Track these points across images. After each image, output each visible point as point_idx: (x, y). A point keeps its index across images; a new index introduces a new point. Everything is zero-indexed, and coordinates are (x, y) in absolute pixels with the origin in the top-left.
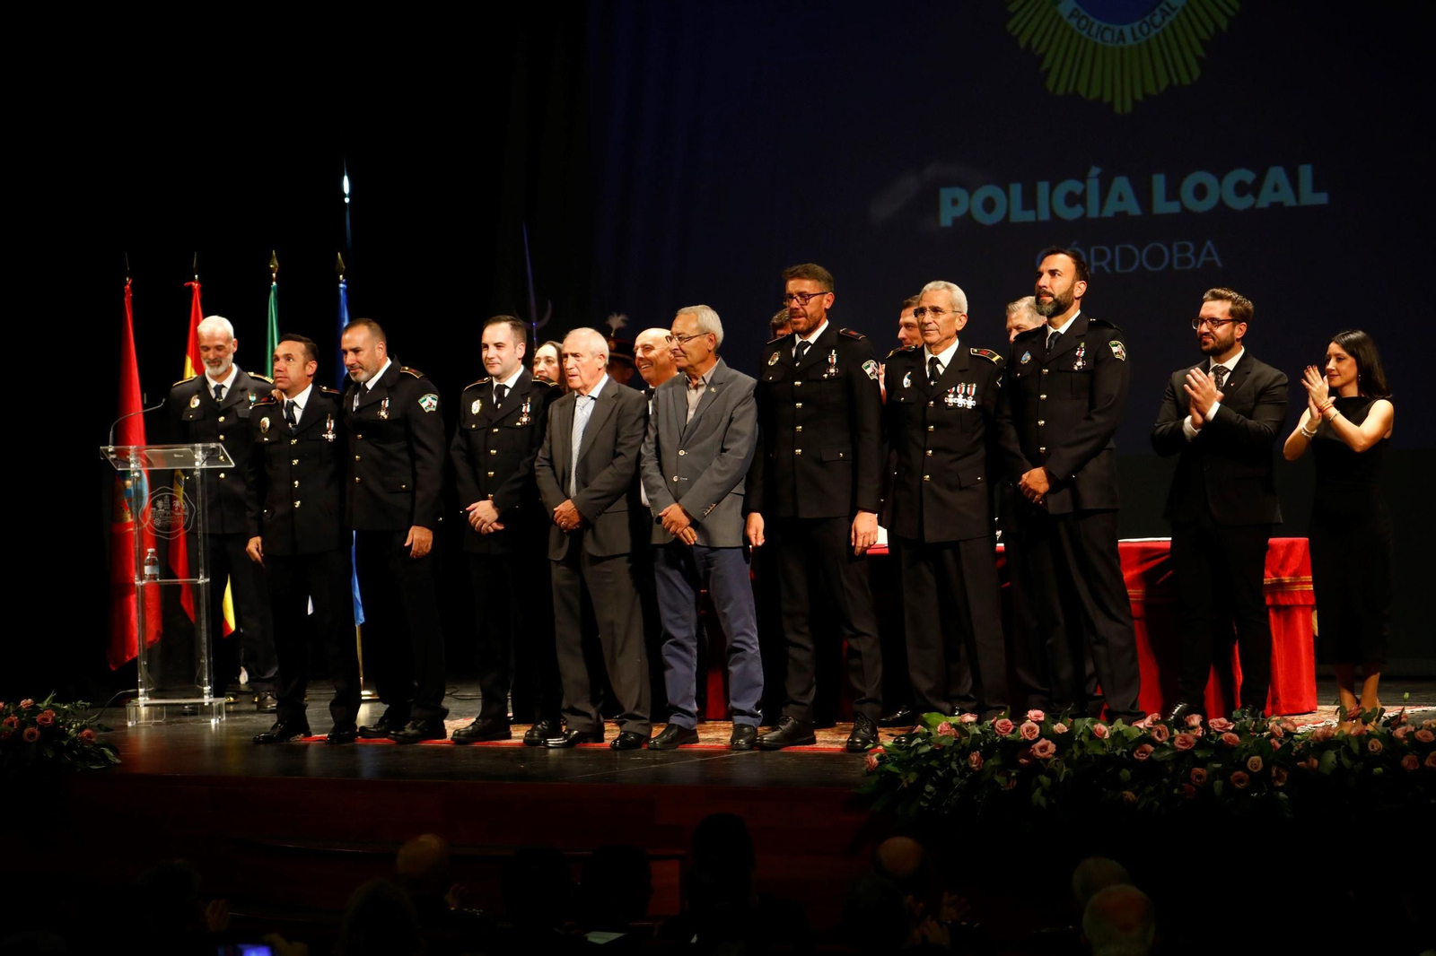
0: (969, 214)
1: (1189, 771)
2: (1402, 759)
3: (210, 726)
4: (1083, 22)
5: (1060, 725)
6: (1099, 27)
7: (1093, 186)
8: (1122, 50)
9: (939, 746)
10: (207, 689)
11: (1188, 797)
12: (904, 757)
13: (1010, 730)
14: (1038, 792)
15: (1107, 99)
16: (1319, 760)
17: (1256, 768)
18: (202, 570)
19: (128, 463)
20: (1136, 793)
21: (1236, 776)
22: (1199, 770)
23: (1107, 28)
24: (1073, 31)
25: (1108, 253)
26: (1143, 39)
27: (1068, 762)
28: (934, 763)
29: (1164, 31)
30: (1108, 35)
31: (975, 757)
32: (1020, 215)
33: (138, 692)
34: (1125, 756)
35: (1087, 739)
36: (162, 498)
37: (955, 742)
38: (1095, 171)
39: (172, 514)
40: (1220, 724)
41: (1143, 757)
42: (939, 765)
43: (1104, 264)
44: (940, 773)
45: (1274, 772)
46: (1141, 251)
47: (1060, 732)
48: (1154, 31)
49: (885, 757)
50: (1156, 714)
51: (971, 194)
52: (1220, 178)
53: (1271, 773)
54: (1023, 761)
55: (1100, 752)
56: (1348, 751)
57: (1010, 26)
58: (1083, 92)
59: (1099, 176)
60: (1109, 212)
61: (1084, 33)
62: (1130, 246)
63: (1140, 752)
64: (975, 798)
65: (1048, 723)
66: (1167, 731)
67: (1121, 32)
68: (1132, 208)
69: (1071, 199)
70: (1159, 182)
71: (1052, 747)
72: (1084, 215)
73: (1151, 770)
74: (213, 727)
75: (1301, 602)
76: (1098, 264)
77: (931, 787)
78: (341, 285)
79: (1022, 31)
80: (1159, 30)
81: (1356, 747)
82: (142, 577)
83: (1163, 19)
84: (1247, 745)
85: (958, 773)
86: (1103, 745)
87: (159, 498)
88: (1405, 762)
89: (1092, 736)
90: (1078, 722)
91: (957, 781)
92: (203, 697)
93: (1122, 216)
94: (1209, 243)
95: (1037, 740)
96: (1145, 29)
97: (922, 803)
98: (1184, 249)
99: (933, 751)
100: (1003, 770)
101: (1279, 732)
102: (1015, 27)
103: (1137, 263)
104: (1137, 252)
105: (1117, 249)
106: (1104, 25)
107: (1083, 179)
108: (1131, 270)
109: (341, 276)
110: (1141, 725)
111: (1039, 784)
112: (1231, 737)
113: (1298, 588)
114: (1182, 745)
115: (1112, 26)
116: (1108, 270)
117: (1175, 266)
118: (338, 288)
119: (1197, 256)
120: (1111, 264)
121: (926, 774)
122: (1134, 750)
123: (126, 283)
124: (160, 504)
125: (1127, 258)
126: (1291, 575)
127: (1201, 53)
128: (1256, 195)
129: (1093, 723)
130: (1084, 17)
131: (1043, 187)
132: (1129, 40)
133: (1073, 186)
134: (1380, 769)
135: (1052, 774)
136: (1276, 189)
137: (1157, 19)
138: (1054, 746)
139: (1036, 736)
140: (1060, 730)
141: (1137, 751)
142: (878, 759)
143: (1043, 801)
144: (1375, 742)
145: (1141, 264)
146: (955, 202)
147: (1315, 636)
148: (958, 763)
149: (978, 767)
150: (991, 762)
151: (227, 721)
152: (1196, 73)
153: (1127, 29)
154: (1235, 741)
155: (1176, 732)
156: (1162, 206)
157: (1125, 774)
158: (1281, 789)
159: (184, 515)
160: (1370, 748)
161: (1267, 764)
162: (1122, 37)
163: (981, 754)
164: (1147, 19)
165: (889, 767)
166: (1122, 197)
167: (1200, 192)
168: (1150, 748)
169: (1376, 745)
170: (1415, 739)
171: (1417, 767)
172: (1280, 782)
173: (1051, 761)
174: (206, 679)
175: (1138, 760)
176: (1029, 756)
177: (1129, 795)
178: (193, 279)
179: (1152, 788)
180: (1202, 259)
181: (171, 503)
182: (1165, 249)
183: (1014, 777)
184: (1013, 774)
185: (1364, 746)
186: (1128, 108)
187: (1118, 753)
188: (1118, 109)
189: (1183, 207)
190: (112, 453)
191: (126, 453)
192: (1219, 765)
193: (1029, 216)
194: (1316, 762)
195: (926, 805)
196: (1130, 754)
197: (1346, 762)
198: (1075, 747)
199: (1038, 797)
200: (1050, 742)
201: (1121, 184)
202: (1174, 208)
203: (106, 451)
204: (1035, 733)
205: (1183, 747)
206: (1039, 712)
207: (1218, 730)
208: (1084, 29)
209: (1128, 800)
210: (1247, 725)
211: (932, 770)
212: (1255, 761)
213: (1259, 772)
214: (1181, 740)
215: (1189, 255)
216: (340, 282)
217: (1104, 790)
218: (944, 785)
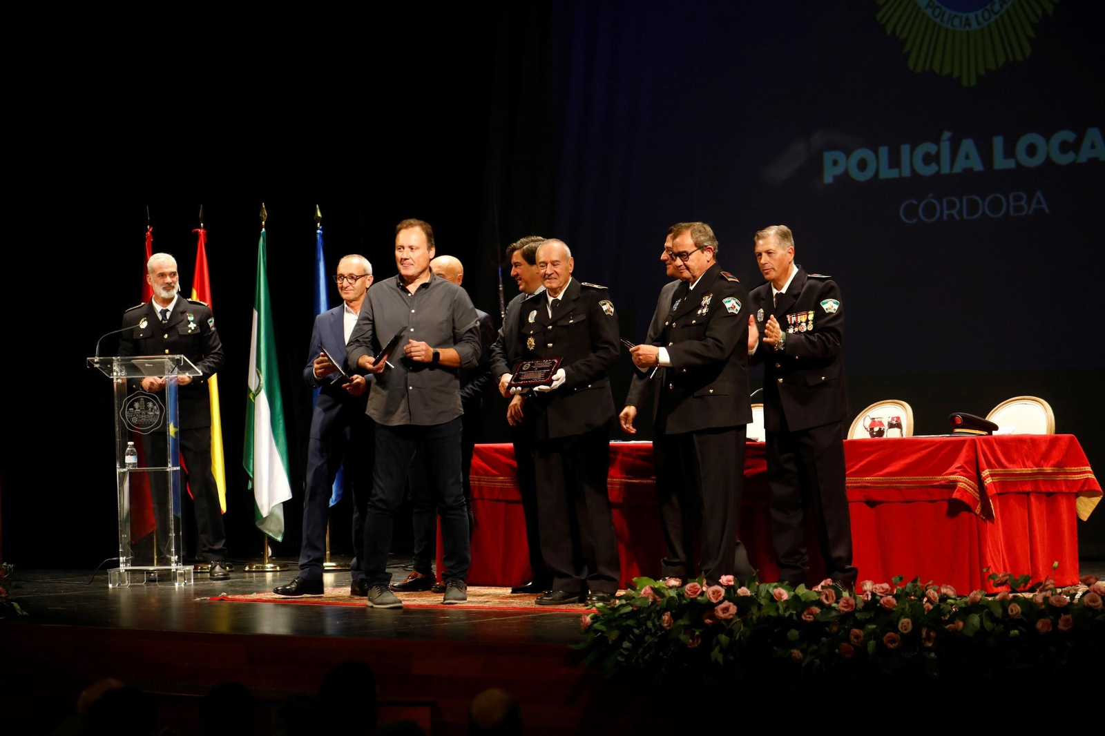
0: (846, 173)
1: (848, 632)
2: (1037, 622)
3: (174, 589)
4: (937, 11)
5: (744, 589)
6: (950, 15)
7: (945, 147)
8: (968, 33)
9: (636, 607)
10: (174, 558)
11: (847, 656)
12: (610, 618)
13: (698, 593)
14: (717, 649)
15: (956, 75)
16: (964, 621)
17: (906, 630)
18: (170, 460)
19: (111, 371)
20: (802, 651)
21: (889, 637)
22: (856, 631)
23: (956, 16)
24: (929, 19)
25: (958, 203)
26: (986, 24)
27: (745, 622)
28: (631, 622)
29: (1001, 16)
30: (957, 22)
31: (666, 617)
32: (887, 173)
33: (119, 560)
34: (795, 617)
35: (767, 601)
36: (138, 400)
37: (652, 603)
38: (947, 135)
39: (146, 414)
40: (883, 589)
41: (810, 619)
42: (635, 624)
43: (953, 212)
44: (637, 631)
45: (924, 633)
46: (984, 200)
47: (742, 595)
48: (994, 17)
49: (599, 617)
50: (830, 579)
51: (848, 156)
52: (1048, 140)
53: (921, 635)
54: (708, 621)
55: (773, 613)
56: (991, 615)
57: (879, 16)
58: (936, 68)
59: (951, 139)
60: (958, 169)
61: (938, 20)
62: (975, 197)
63: (809, 614)
64: (661, 654)
65: (737, 586)
66: (834, 595)
67: (967, 19)
68: (977, 165)
69: (928, 159)
70: (998, 143)
71: (733, 609)
72: (938, 172)
73: (814, 631)
74: (177, 589)
75: (1064, 489)
76: (949, 212)
77: (628, 644)
78: (319, 231)
79: (887, 21)
80: (998, 16)
81: (998, 612)
82: (123, 465)
83: (1001, 6)
84: (903, 609)
85: (653, 631)
86: (777, 609)
87: (136, 401)
88: (1039, 625)
89: (772, 599)
90: (764, 588)
91: (648, 638)
92: (171, 565)
93: (968, 172)
94: (1039, 194)
95: (721, 602)
96: (986, 15)
97: (619, 658)
98: (1018, 199)
99: (632, 611)
100: (687, 629)
101: (934, 597)
102: (882, 18)
103: (980, 211)
104: (980, 202)
105: (965, 199)
106: (954, 13)
107: (937, 141)
108: (976, 216)
109: (319, 224)
110: (817, 589)
111: (718, 642)
112: (888, 601)
113: (1061, 477)
114: (845, 607)
115: (960, 14)
116: (957, 218)
117: (1012, 213)
118: (316, 233)
119: (1029, 203)
120: (960, 212)
121: (625, 632)
122: (802, 612)
123: (147, 230)
124: (136, 405)
125: (973, 207)
126: (1054, 466)
127: (1031, 33)
128: (1077, 151)
129: (776, 587)
130: (938, 7)
131: (905, 149)
132: (974, 26)
133: (930, 148)
134: (1016, 632)
135: (730, 633)
136: (1093, 147)
137: (997, 7)
138: (735, 607)
139: (721, 598)
140: (743, 593)
141: (805, 613)
142: (592, 618)
143: (720, 658)
144: (1015, 606)
145: (984, 212)
146: (835, 163)
147: (1079, 520)
148: (654, 624)
149: (669, 626)
150: (681, 622)
151: (195, 585)
152: (1028, 50)
153: (972, 16)
154: (892, 604)
155: (846, 594)
156: (1001, 163)
157: (794, 634)
158: (929, 650)
159: (156, 415)
160: (1009, 612)
161: (917, 627)
162: (968, 23)
163: (672, 615)
164: (988, 7)
165: (597, 626)
166: (969, 157)
167: (1032, 150)
168: (817, 610)
169: (1015, 609)
170: (1049, 604)
171: (1050, 630)
172: (929, 642)
173: (734, 622)
174: (173, 550)
175: (806, 621)
176: (713, 617)
177: (796, 653)
178: (200, 227)
179: (815, 647)
180: (1034, 206)
181: (146, 405)
182: (1003, 199)
183: (698, 636)
184: (697, 633)
185: (1005, 610)
186: (973, 82)
187: (787, 614)
188: (965, 83)
189: (1018, 164)
190: (97, 363)
191: (111, 363)
192: (873, 626)
193: (894, 174)
194: (961, 624)
195: (623, 660)
196: (799, 615)
197: (988, 625)
198: (754, 610)
199: (716, 654)
200: (731, 604)
201: (968, 145)
202: (1010, 164)
203: (93, 361)
204: (720, 595)
205: (846, 610)
206: (731, 577)
207: (879, 594)
208: (937, 17)
209: (795, 657)
210: (907, 590)
211: (630, 628)
212: (905, 623)
213: (908, 633)
214: (845, 603)
215: (1022, 203)
216: (317, 229)
217: (775, 648)
218: (638, 642)
